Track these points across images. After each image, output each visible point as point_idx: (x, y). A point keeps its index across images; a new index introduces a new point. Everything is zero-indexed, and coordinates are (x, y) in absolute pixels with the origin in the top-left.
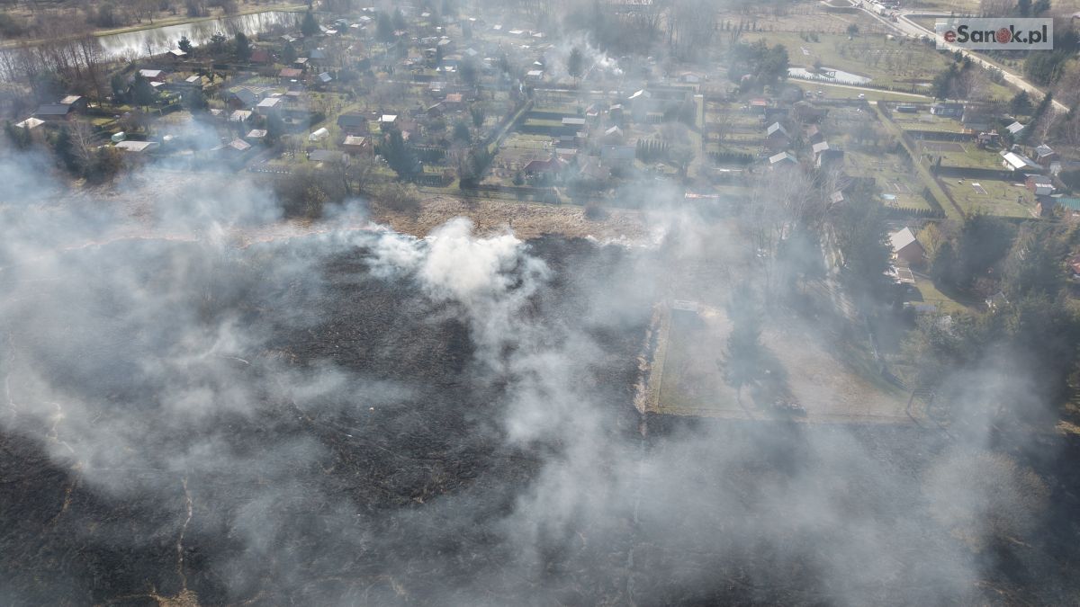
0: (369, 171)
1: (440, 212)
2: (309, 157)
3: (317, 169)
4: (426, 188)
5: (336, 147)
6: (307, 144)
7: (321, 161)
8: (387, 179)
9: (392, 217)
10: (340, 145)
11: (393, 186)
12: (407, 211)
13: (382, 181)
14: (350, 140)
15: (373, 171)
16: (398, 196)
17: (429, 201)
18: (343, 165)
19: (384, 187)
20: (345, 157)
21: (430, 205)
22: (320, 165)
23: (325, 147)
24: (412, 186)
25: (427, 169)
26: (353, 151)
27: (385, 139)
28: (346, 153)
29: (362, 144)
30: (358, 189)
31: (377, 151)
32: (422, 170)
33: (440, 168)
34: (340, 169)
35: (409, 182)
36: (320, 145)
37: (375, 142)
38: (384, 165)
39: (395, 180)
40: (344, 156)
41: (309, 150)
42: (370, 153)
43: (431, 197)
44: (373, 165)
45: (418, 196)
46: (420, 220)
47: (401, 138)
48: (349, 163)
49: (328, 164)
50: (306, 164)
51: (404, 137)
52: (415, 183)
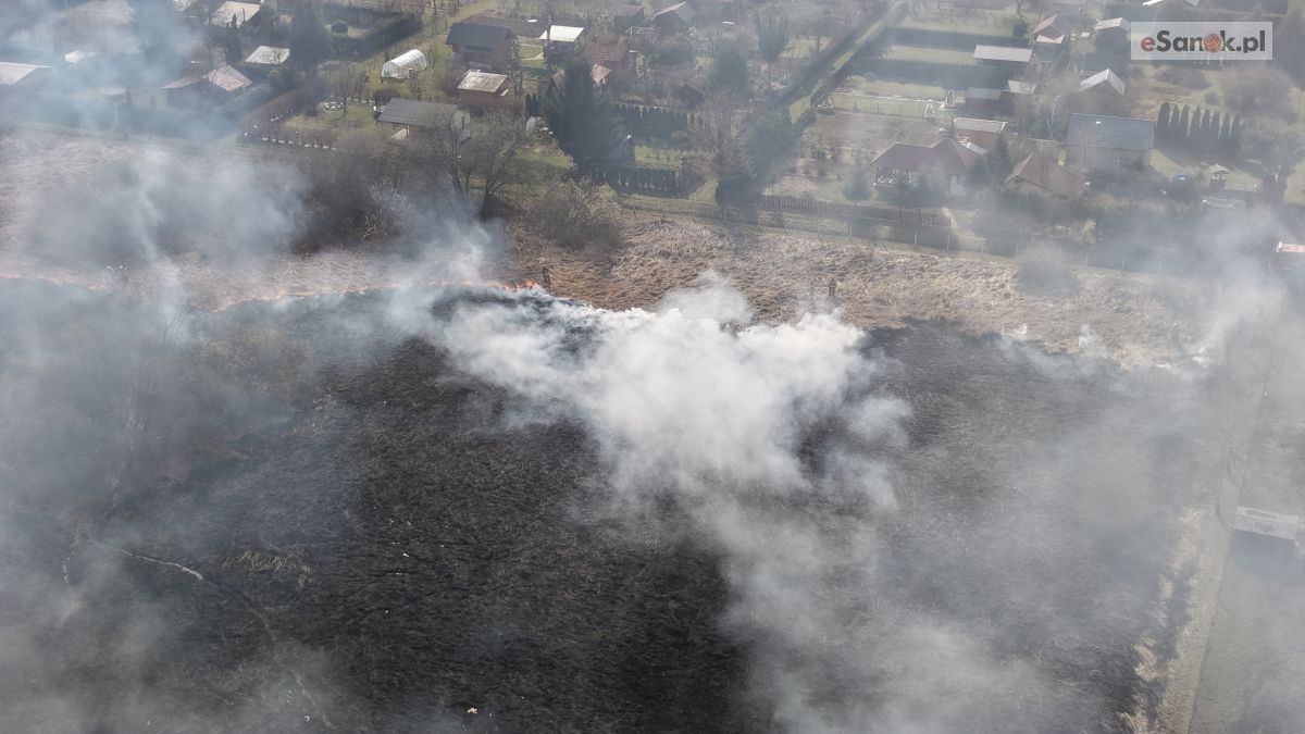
0: (512, 153)
1: (666, 255)
2: (377, 115)
3: (396, 143)
4: (637, 199)
5: (441, 93)
6: (375, 84)
7: (404, 125)
8: (550, 173)
9: (555, 260)
10: (451, 90)
11: (562, 190)
12: (590, 250)
13: (539, 176)
14: (473, 80)
15: (520, 154)
16: (573, 214)
17: (642, 229)
18: (454, 136)
19: (542, 191)
20: (460, 117)
21: (644, 238)
22: (401, 134)
23: (417, 94)
24: (605, 192)
25: (643, 155)
26: (477, 104)
27: (552, 83)
28: (462, 108)
29: (500, 91)
30: (483, 192)
31: (533, 107)
32: (632, 155)
33: (674, 153)
34: (447, 145)
35: (599, 181)
36: (404, 89)
37: (530, 86)
38: (546, 140)
39: (568, 175)
40: (459, 116)
41: (382, 98)
42: (516, 112)
43: (648, 218)
44: (521, 139)
45: (617, 215)
46: (617, 272)
47: (589, 81)
48: (466, 133)
49: (422, 131)
50: (371, 129)
51: (597, 80)
52: (613, 186)
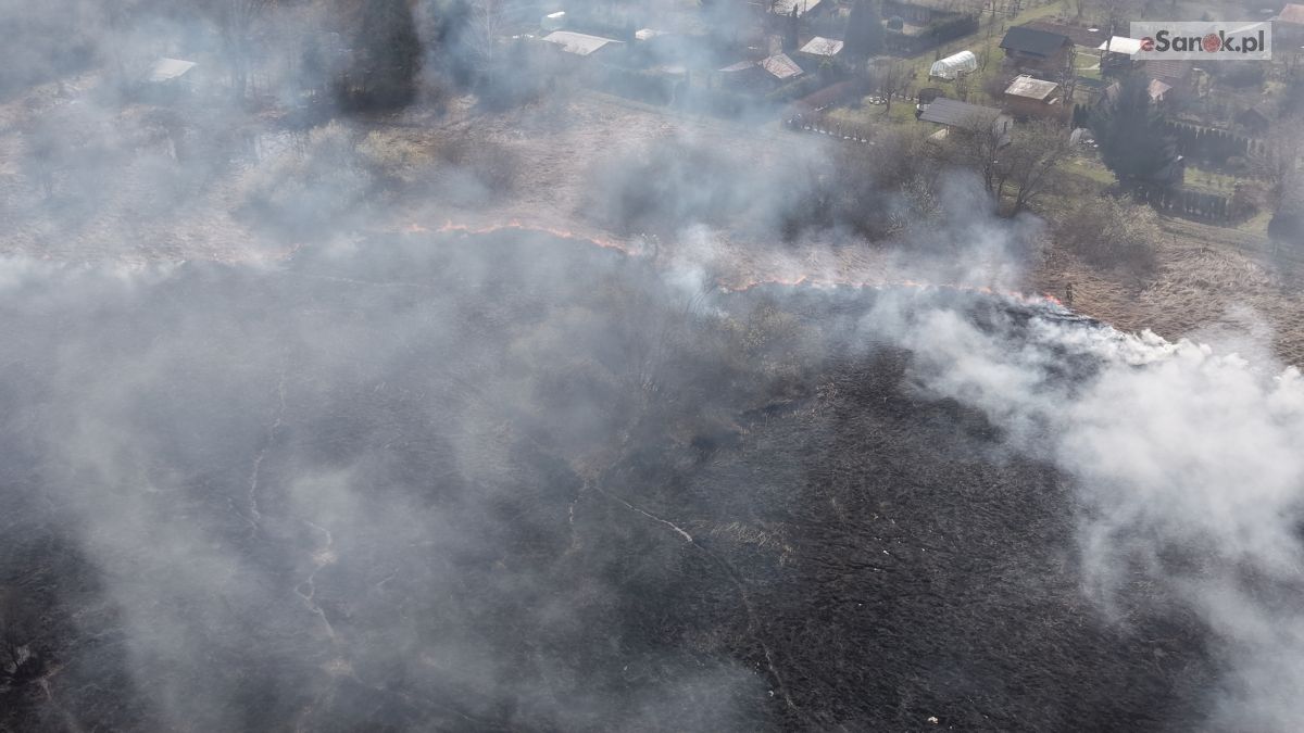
0: (1051, 163)
1: (1202, 285)
2: (920, 113)
3: (935, 143)
4: (1179, 222)
5: (987, 96)
6: (921, 83)
7: (943, 125)
8: (1088, 187)
9: (1081, 277)
10: (997, 94)
11: (1099, 205)
12: (1120, 271)
13: (1077, 190)
14: (1022, 85)
15: (1060, 165)
16: (1107, 231)
17: (1180, 255)
18: (993, 139)
19: (1078, 204)
20: (1003, 122)
21: (1181, 264)
22: (941, 134)
23: (962, 95)
24: (1146, 213)
25: (1192, 178)
26: (1024, 111)
27: (1105, 95)
28: (1006, 113)
29: (1048, 98)
30: (1014, 200)
31: (1081, 118)
32: (1181, 177)
33: (1227, 179)
34: (986, 148)
35: (1141, 200)
36: (951, 89)
37: (1080, 96)
38: (1089, 153)
39: (1107, 191)
40: (1002, 120)
41: (926, 96)
42: (1062, 121)
43: (1189, 244)
44: (1064, 150)
45: (1154, 235)
46: (1147, 296)
47: (1145, 96)
48: (1007, 139)
49: (962, 134)
50: (911, 126)
51: (1154, 96)
52: (1155, 206)
